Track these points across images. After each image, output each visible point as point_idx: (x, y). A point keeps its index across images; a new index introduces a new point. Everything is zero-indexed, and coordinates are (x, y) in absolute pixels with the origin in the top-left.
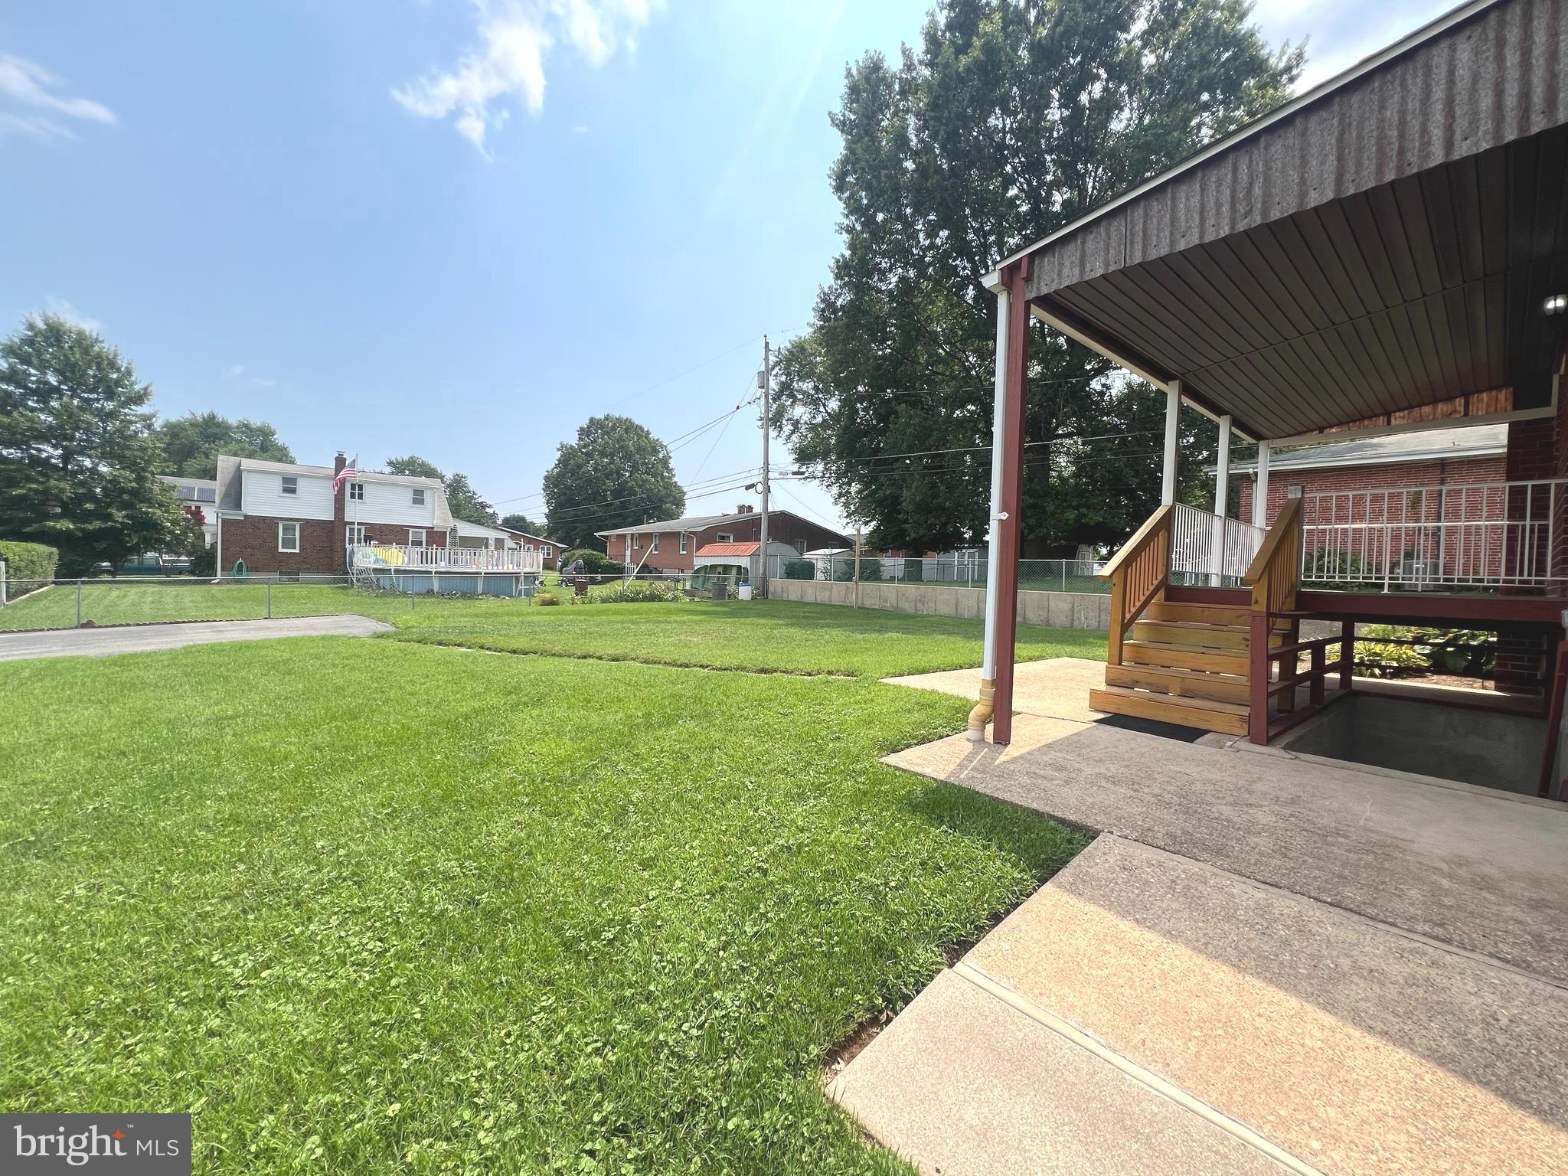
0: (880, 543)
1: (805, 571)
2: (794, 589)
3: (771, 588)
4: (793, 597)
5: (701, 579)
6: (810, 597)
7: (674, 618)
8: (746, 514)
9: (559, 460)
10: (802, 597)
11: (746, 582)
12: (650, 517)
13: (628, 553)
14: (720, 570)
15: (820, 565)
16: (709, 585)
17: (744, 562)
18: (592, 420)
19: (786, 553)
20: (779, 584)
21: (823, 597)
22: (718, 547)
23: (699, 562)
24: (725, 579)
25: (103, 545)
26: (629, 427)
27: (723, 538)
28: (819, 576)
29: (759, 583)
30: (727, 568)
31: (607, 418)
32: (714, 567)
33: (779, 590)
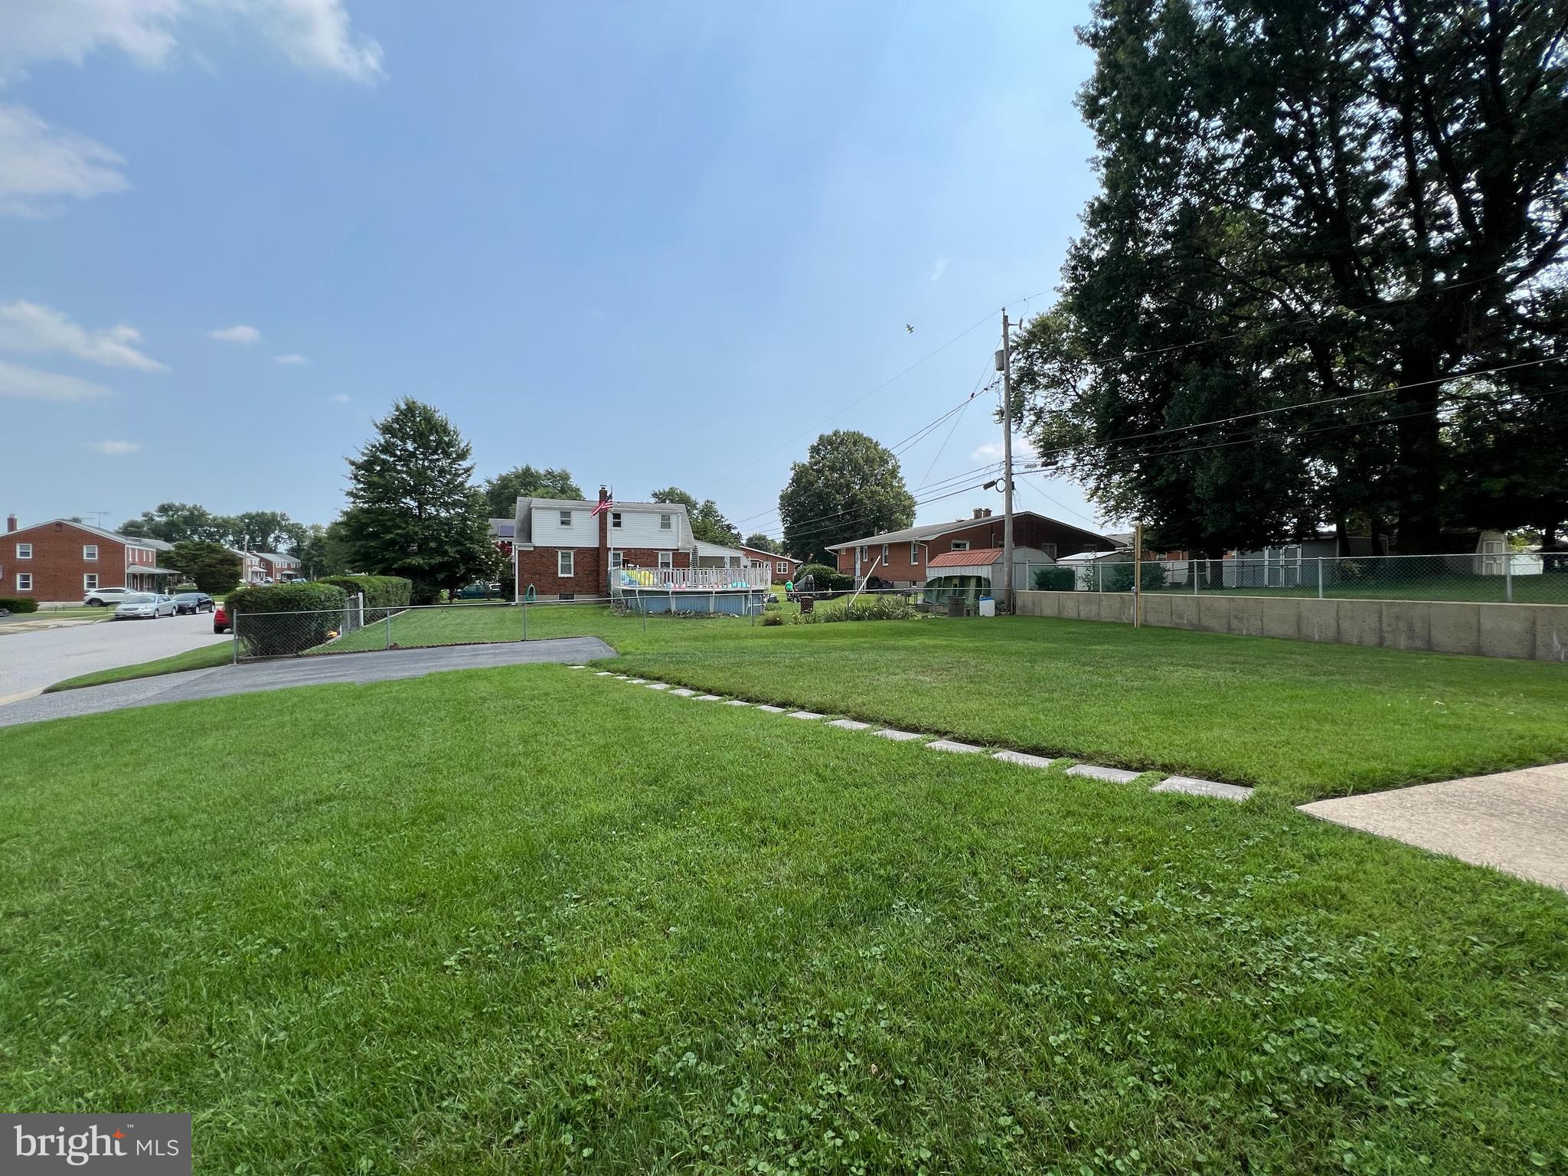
0: (1158, 542)
1: (1064, 581)
2: (1050, 601)
3: (1019, 603)
4: (1048, 611)
5: (935, 593)
6: (1070, 612)
7: (903, 642)
8: (983, 519)
9: (793, 479)
10: (1060, 612)
11: (988, 595)
12: (881, 529)
13: (858, 566)
14: (956, 582)
15: (1081, 572)
16: (945, 600)
17: (984, 572)
18: (821, 438)
19: (1034, 560)
20: (1027, 595)
21: (1087, 611)
22: (954, 556)
23: (932, 574)
24: (962, 593)
25: (441, 576)
26: (857, 439)
27: (957, 546)
28: (1080, 585)
29: (1003, 596)
30: (964, 580)
31: (836, 433)
32: (949, 579)
33: (1030, 604)
